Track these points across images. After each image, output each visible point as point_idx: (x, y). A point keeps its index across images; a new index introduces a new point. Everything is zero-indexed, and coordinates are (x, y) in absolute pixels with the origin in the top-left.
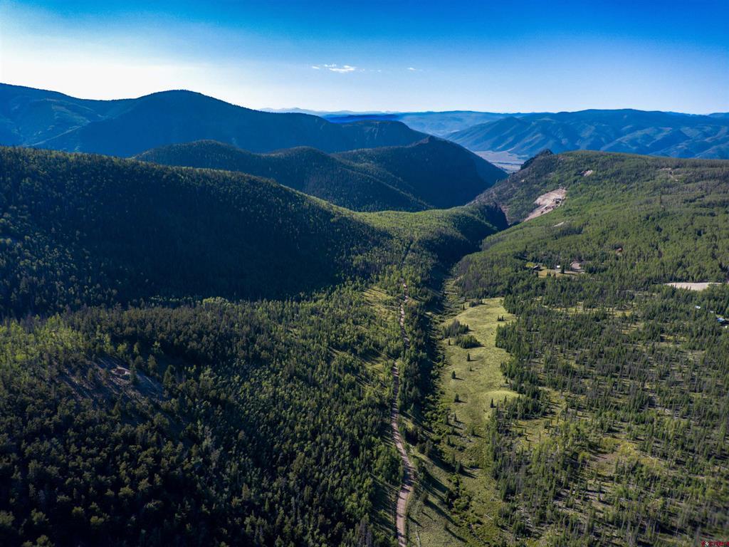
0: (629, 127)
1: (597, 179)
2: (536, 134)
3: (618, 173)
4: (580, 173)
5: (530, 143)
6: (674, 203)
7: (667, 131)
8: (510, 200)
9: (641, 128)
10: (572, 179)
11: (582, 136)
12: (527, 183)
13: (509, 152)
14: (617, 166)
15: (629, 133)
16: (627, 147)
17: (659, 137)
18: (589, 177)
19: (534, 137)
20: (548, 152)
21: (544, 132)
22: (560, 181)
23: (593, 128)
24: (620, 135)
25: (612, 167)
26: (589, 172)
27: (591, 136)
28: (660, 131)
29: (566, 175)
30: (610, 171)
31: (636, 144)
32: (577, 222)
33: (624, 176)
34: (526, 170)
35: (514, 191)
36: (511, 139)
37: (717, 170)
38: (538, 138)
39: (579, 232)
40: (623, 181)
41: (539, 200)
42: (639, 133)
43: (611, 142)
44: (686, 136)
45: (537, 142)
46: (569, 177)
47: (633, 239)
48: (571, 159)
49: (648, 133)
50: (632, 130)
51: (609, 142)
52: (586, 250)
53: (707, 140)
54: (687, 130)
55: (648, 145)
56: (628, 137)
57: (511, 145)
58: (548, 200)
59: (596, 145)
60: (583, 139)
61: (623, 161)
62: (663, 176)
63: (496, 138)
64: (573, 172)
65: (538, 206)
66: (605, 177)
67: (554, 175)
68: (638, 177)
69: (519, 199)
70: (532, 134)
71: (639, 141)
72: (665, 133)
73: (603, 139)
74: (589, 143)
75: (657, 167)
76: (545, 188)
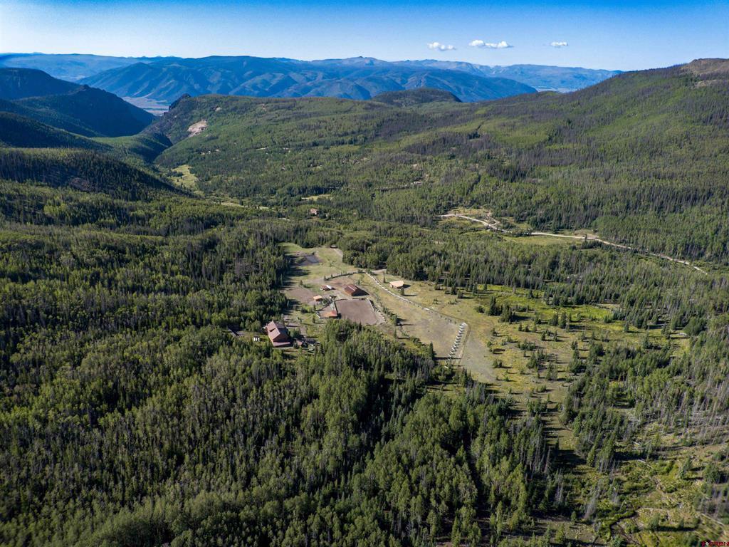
0: (248, 73)
1: (224, 113)
2: (168, 80)
3: (235, 109)
4: (213, 110)
5: (167, 88)
6: (262, 121)
7: (280, 76)
8: (170, 131)
9: (259, 74)
10: (208, 114)
11: (212, 82)
12: (178, 118)
13: (148, 98)
14: (234, 103)
15: (251, 78)
16: (250, 91)
17: (274, 82)
18: (218, 112)
19: (169, 83)
20: (186, 96)
21: (176, 77)
22: (201, 116)
23: (219, 74)
24: (243, 80)
25: (231, 105)
26: (218, 109)
27: (219, 82)
28: (274, 77)
29: (204, 112)
30: (231, 107)
31: (258, 89)
32: (215, 134)
33: (239, 110)
34: (176, 109)
35: (171, 124)
36: (146, 85)
37: (286, 104)
38: (172, 83)
39: (217, 138)
40: (238, 113)
41: (190, 129)
42: (258, 79)
43: (236, 87)
44: (294, 80)
45: (172, 87)
46: (206, 113)
47: (241, 137)
48: (205, 100)
49: (265, 78)
50: (251, 76)
51: (235, 87)
52: (220, 144)
53: (308, 84)
54: (294, 76)
55: (267, 90)
56: (250, 82)
57: (147, 91)
58: (196, 128)
59: (225, 90)
60: (213, 85)
61: (237, 100)
62: (259, 108)
63: (131, 84)
64: (209, 109)
65: (190, 133)
66: (228, 111)
67: (196, 112)
68: (246, 110)
69: (176, 129)
70: (165, 80)
71: (259, 86)
72: (278, 78)
73: (229, 84)
74: (219, 88)
75: (256, 104)
76: (192, 121)
